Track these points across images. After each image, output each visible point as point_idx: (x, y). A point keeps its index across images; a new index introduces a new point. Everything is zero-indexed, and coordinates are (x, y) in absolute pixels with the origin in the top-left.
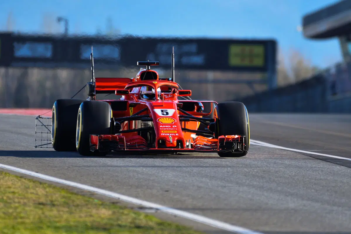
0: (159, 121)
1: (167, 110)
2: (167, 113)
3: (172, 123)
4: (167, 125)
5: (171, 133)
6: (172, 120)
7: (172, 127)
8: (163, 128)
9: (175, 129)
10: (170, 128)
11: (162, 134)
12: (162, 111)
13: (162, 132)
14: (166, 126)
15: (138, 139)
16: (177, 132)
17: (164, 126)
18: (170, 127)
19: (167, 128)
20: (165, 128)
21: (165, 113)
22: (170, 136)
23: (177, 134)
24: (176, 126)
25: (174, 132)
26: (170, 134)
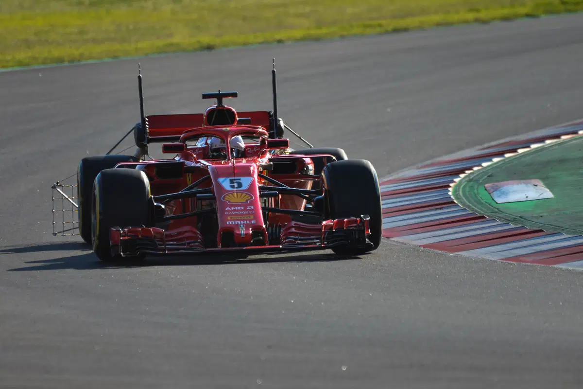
0: (226, 199)
1: (240, 179)
2: (240, 185)
3: (247, 201)
4: (238, 206)
5: (244, 220)
6: (247, 196)
7: (245, 209)
8: (232, 211)
9: (250, 212)
10: (242, 210)
11: (228, 223)
12: (232, 181)
13: (229, 218)
14: (237, 208)
15: (189, 231)
16: (254, 217)
17: (233, 208)
18: (243, 208)
19: (238, 210)
20: (235, 210)
21: (236, 185)
22: (242, 226)
23: (253, 222)
24: (252, 207)
25: (249, 218)
26: (242, 222)
